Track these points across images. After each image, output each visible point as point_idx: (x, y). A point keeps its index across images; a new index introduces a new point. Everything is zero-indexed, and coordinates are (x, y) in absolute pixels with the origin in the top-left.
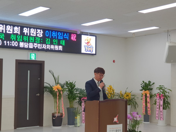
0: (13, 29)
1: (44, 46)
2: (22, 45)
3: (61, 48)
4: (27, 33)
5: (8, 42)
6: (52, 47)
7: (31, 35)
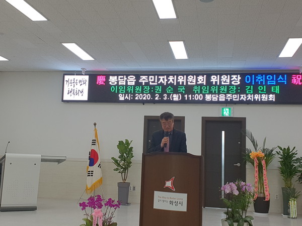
0: (197, 79)
1: (243, 97)
2: (208, 97)
3: (272, 97)
4: (216, 82)
5: (190, 96)
6: (257, 97)
7: (223, 83)
